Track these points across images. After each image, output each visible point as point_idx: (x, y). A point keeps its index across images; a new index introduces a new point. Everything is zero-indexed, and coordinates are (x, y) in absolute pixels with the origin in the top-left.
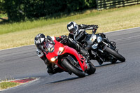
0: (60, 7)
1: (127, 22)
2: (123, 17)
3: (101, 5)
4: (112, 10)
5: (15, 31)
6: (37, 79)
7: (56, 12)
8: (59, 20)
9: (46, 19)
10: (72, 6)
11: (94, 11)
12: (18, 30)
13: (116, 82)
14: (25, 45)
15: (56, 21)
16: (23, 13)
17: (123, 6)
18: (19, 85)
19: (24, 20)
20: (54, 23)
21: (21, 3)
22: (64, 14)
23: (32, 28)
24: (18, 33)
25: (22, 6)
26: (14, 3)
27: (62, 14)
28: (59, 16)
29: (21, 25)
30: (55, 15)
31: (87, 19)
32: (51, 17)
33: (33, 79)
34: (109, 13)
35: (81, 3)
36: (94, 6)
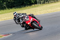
0: (21, 3)
1: (50, 10)
2: (48, 8)
3: (39, 3)
4: (43, 4)
5: (2, 14)
6: (11, 34)
7: (19, 5)
8: (21, 9)
9: (15, 8)
10: (26, 3)
11: (36, 5)
12: (3, 13)
13: (45, 36)
14: (6, 20)
15: (19, 9)
16: (5, 6)
17: (48, 3)
18: (4, 37)
19: (6, 9)
20: (19, 10)
21: (5, 2)
22: (23, 7)
23: (9, 12)
24: (3, 15)
25: (5, 3)
26: (1, 2)
27: (22, 6)
28: (21, 7)
29: (5, 11)
30: (19, 7)
31: (33, 8)
32: (17, 8)
33: (10, 34)
34: (42, 6)
35: (30, 2)
36: (36, 3)
